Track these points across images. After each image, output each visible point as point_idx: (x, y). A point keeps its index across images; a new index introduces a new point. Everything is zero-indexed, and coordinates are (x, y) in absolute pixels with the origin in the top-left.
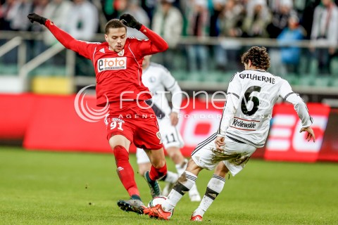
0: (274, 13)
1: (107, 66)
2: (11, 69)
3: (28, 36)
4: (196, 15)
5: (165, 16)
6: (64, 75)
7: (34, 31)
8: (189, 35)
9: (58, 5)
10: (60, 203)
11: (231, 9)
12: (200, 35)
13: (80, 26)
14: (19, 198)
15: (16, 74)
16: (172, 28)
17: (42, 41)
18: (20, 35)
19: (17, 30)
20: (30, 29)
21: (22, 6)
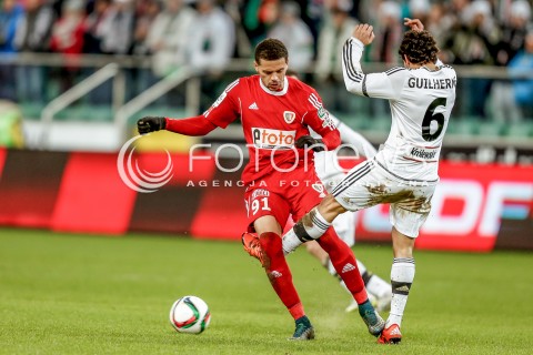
0: (502, 27)
1: (267, 143)
2: (102, 112)
3: (128, 62)
4: (384, 30)
5: (339, 32)
8: (374, 61)
9: (175, 14)
11: (438, 22)
12: (390, 61)
13: (207, 47)
14: (114, 309)
15: (110, 119)
17: (150, 70)
19: (111, 53)
20: (131, 51)
21: (119, 16)
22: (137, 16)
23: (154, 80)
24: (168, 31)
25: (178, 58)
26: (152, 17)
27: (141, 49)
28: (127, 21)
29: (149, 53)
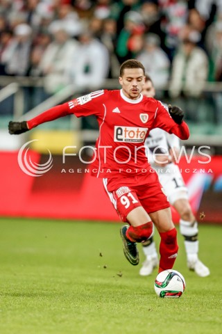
1: (128, 137)
3: (26, 82)
5: (188, 58)
6: (69, 129)
7: (33, 76)
10: (64, 281)
13: (87, 70)
14: (15, 275)
16: (196, 72)
17: (42, 88)
18: (17, 81)
19: (13, 75)
20: (28, 73)
21: (20, 46)
22: (33, 46)
23: (46, 96)
24: (57, 59)
25: (65, 79)
26: (45, 47)
27: (36, 72)
28: (26, 50)
29: (42, 75)
